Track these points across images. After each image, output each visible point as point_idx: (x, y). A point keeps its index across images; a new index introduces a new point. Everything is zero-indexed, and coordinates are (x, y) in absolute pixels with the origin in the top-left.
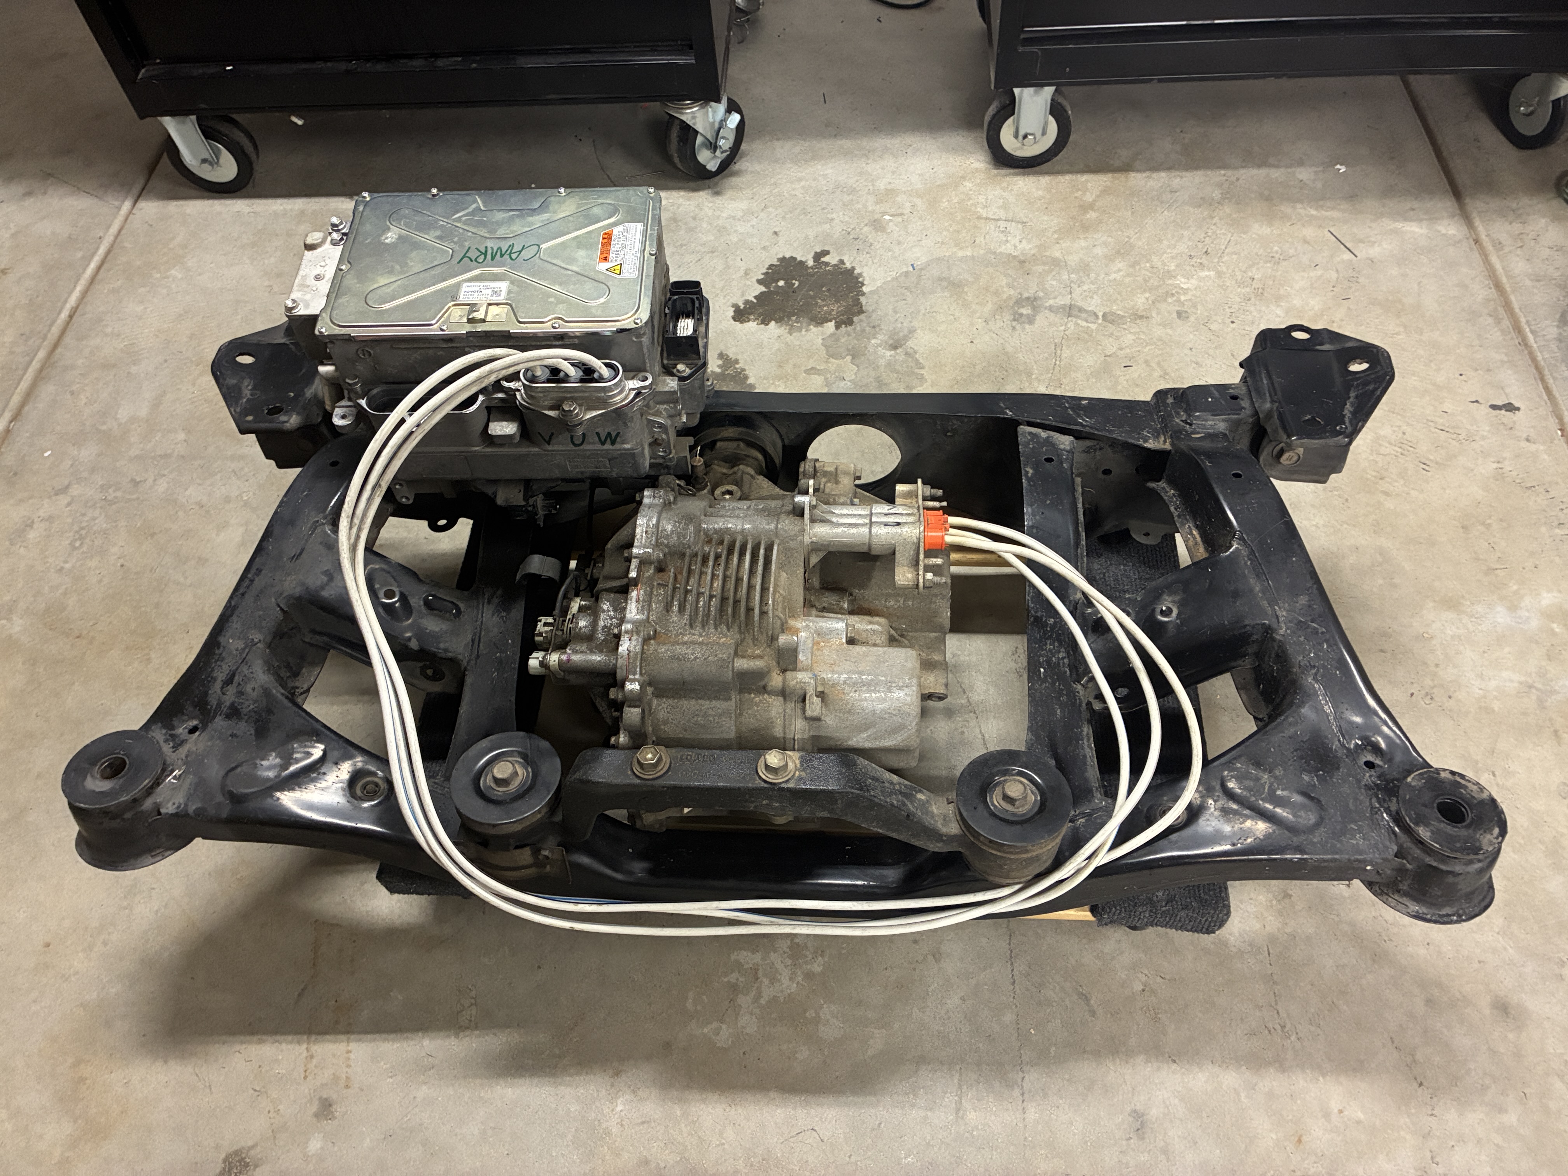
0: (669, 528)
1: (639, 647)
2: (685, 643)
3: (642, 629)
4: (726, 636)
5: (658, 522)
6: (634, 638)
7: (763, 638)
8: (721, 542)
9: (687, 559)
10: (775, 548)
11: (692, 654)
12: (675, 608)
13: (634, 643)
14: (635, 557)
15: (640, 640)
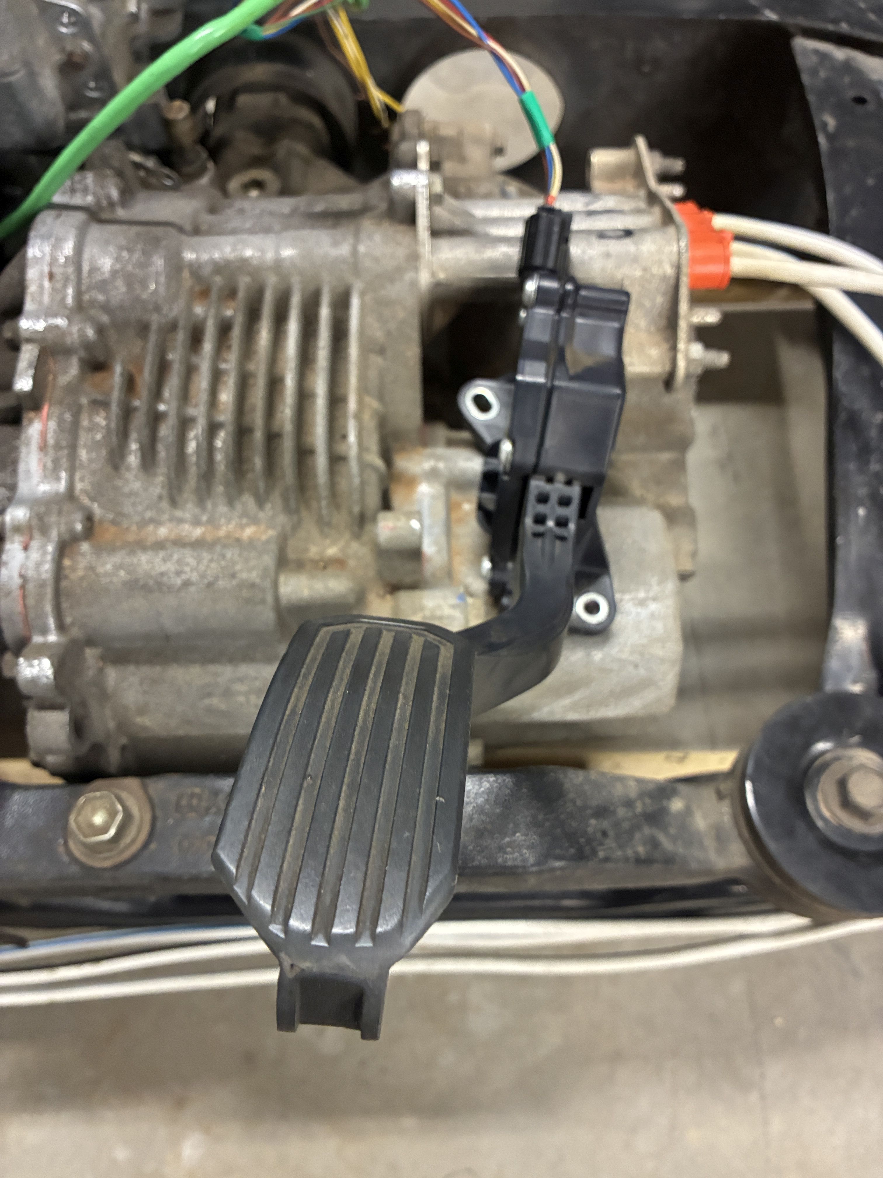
0: (106, 263)
1: (47, 567)
2: (160, 545)
3: (53, 519)
4: (255, 521)
5: (79, 250)
6: (35, 544)
7: (341, 519)
8: (231, 293)
9: (153, 338)
10: (355, 303)
11: (178, 573)
12: (133, 459)
13: (35, 555)
14: (29, 340)
15: (50, 548)
